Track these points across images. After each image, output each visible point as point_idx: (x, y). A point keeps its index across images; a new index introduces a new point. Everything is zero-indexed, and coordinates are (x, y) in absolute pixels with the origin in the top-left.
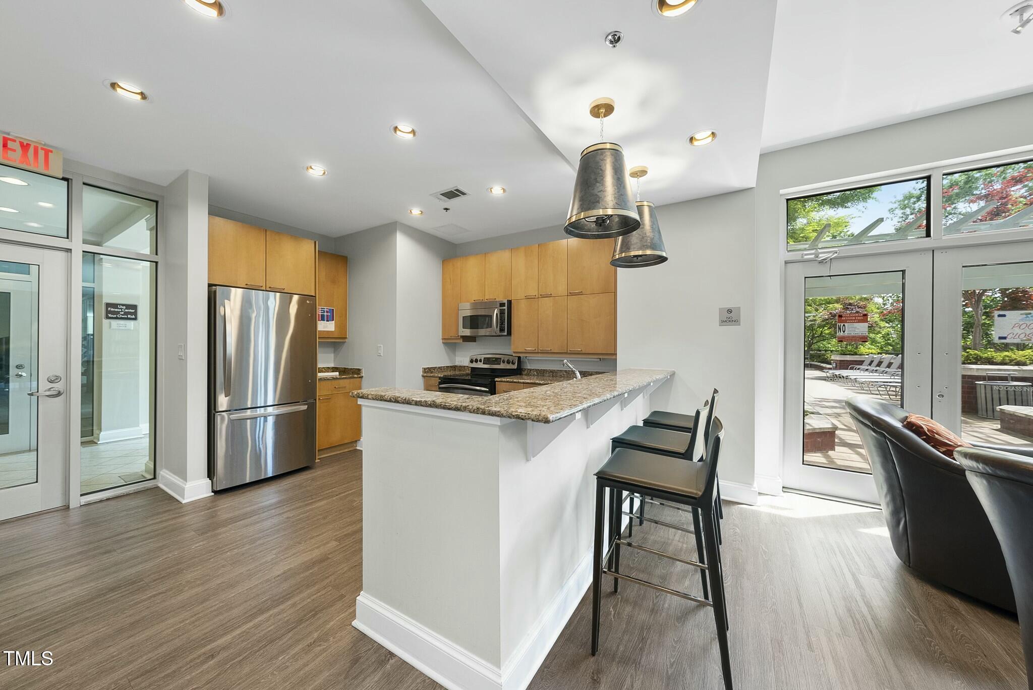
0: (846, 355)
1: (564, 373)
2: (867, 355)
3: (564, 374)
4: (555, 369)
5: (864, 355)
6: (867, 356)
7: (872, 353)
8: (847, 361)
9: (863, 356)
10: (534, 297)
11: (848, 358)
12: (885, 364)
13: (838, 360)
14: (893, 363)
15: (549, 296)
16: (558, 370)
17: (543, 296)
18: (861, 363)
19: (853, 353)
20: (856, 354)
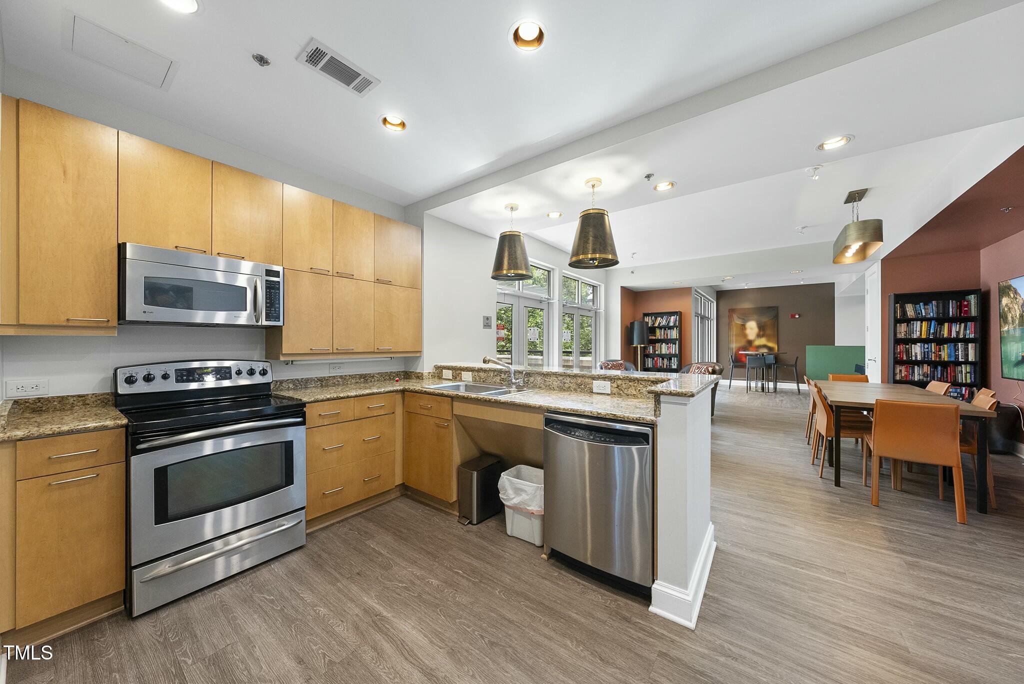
1: (339, 379)
3: (338, 381)
4: (325, 376)
10: (327, 273)
15: (350, 277)
16: (330, 377)
17: (340, 275)
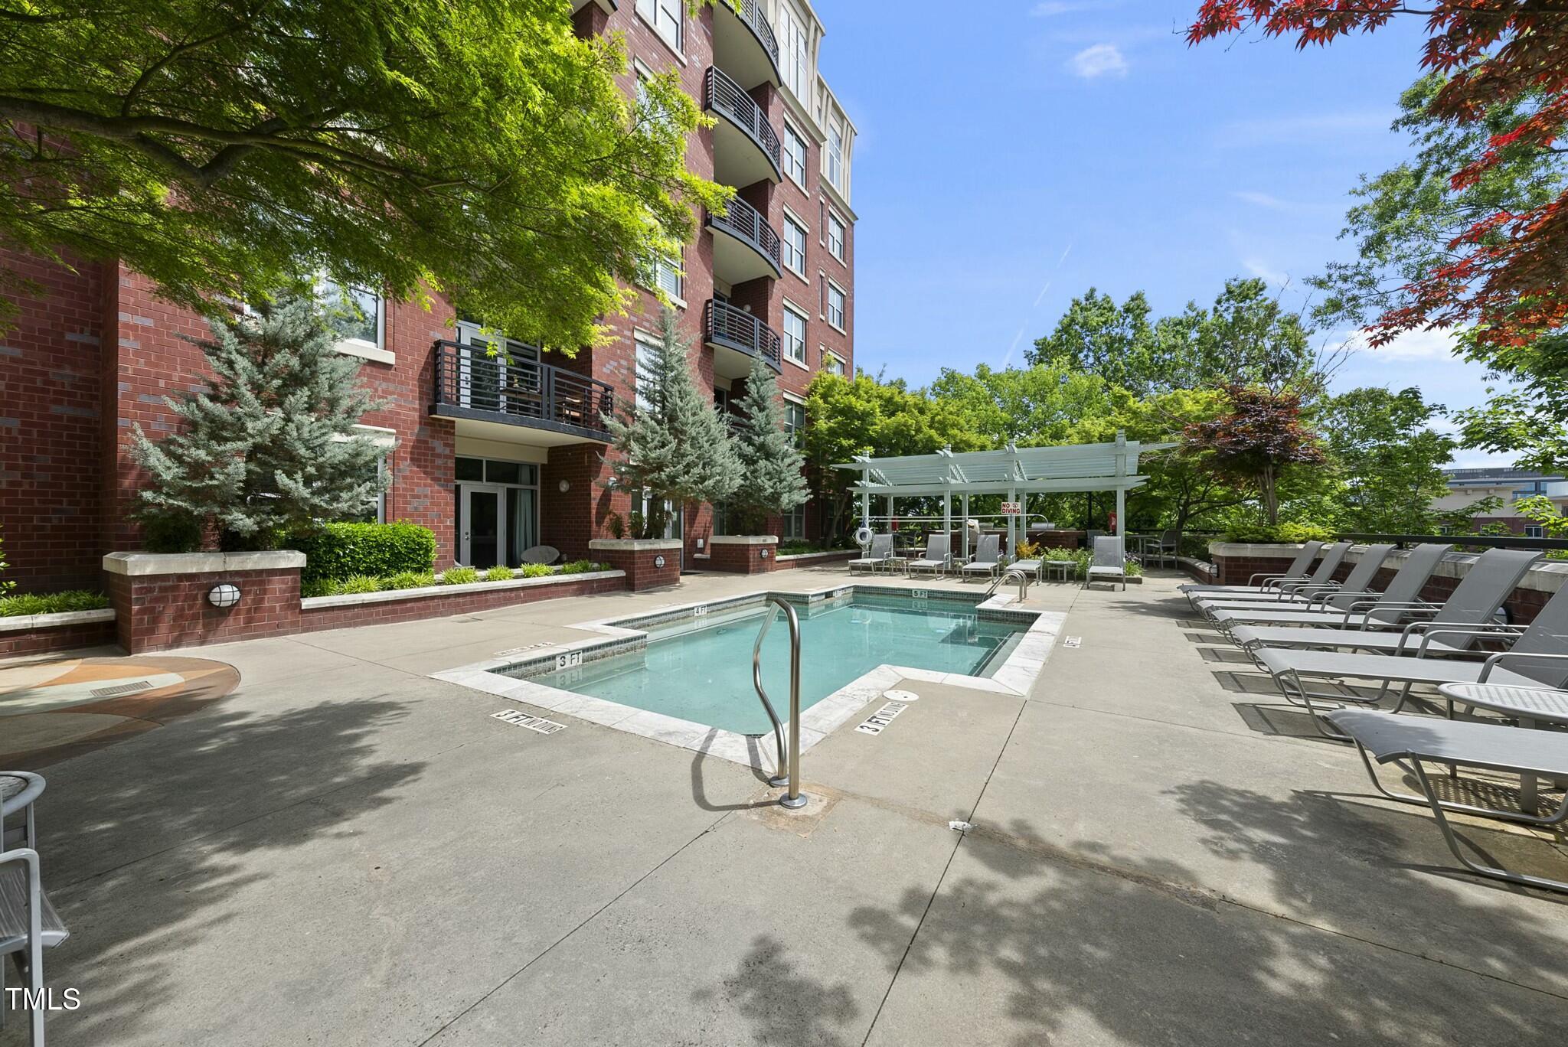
0: (1244, 541)
2: (1302, 542)
5: (1294, 542)
6: (1301, 546)
7: (1314, 538)
8: (1245, 559)
9: (1291, 546)
11: (1249, 551)
12: (1361, 576)
13: (1221, 558)
14: (1394, 573)
18: (1283, 565)
19: (1260, 537)
20: (1269, 540)
